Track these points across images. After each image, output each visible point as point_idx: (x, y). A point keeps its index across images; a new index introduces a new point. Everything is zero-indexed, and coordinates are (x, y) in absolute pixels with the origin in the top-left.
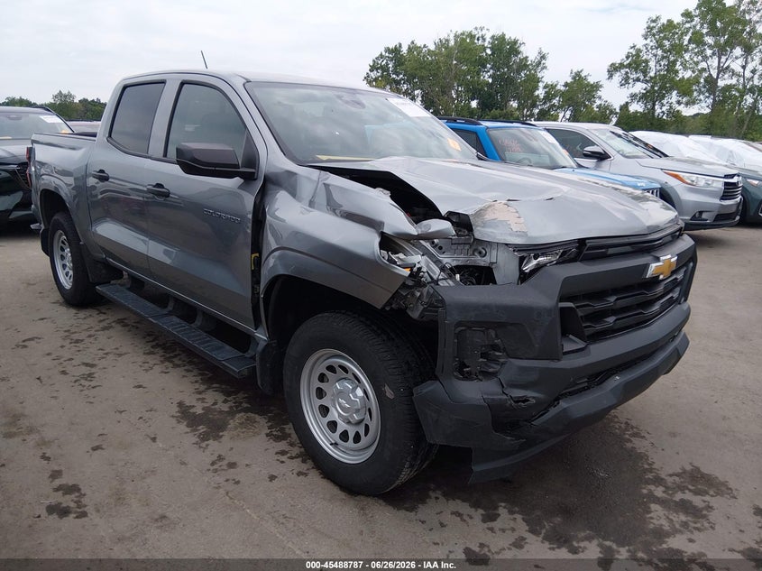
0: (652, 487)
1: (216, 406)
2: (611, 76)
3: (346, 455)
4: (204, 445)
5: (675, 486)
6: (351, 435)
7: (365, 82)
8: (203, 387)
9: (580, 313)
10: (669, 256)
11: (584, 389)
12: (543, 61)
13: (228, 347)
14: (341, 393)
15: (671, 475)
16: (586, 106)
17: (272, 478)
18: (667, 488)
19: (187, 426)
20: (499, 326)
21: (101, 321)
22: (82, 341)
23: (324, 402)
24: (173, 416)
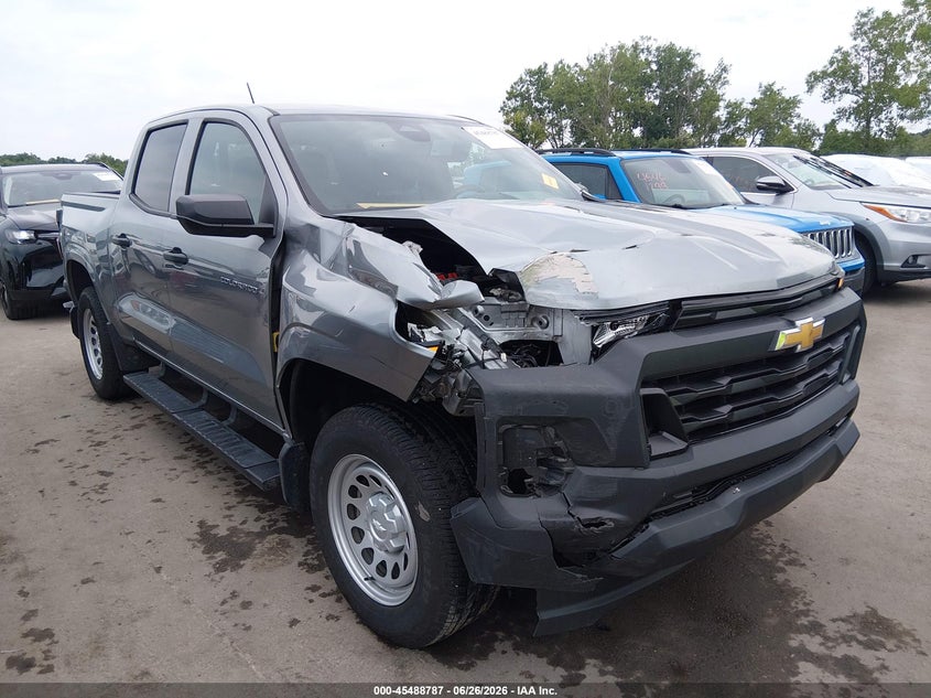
0: (805, 638)
1: (245, 526)
2: (811, 88)
3: (385, 595)
4: (217, 577)
5: (838, 635)
6: (390, 568)
7: (501, 113)
8: (233, 500)
9: (674, 401)
10: (811, 319)
11: (688, 506)
12: (725, 75)
13: (258, 451)
14: (374, 513)
15: (834, 620)
16: (781, 127)
17: (294, 622)
18: (827, 638)
19: (204, 552)
20: (558, 422)
21: (133, 418)
22: (105, 443)
23: (358, 523)
24: (189, 540)
